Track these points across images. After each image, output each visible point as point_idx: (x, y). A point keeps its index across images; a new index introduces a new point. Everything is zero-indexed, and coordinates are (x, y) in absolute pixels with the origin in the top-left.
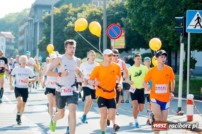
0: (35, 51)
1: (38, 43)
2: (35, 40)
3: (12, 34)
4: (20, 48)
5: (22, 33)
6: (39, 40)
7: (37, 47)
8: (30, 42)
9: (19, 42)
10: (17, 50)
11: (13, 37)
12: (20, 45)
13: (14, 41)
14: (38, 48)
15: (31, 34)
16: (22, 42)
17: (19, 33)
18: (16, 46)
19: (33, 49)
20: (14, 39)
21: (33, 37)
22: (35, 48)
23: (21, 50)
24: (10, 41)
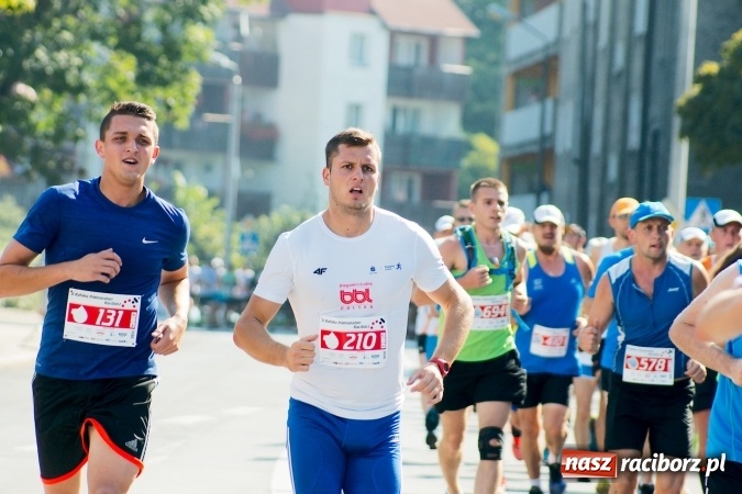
0: (655, 155)
1: (689, 90)
4: (521, 125)
6: (698, 63)
7: (677, 123)
8: (612, 78)
9: (505, 71)
10: (487, 149)
11: (457, 27)
12: (517, 104)
13: (466, 60)
16: (539, 76)
18: (478, 108)
19: (634, 140)
20: (468, 41)
21: (640, 25)
22: (654, 126)
23: (521, 145)
24: (424, 59)
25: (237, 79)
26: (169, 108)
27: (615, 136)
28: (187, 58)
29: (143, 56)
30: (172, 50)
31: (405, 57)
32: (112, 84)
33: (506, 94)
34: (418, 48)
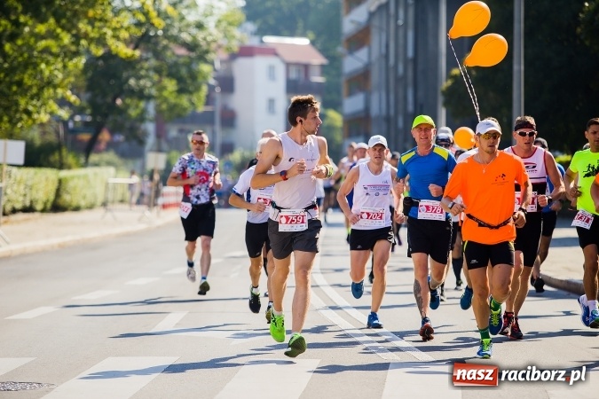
1: (445, 84)
2: (420, 67)
3: (313, 43)
4: (354, 104)
5: (359, 39)
6: (449, 69)
7: (441, 99)
9: (343, 80)
11: (317, 59)
12: (351, 93)
13: (322, 75)
14: (446, 104)
15: (401, 41)
16: (360, 81)
17: (343, 38)
20: (322, 66)
21: (410, 53)
24: (302, 75)
25: (218, 90)
26: (193, 104)
27: (401, 107)
28: (200, 80)
29: (180, 80)
30: (194, 76)
31: (293, 75)
32: (165, 94)
33: (344, 90)
34: (299, 71)
